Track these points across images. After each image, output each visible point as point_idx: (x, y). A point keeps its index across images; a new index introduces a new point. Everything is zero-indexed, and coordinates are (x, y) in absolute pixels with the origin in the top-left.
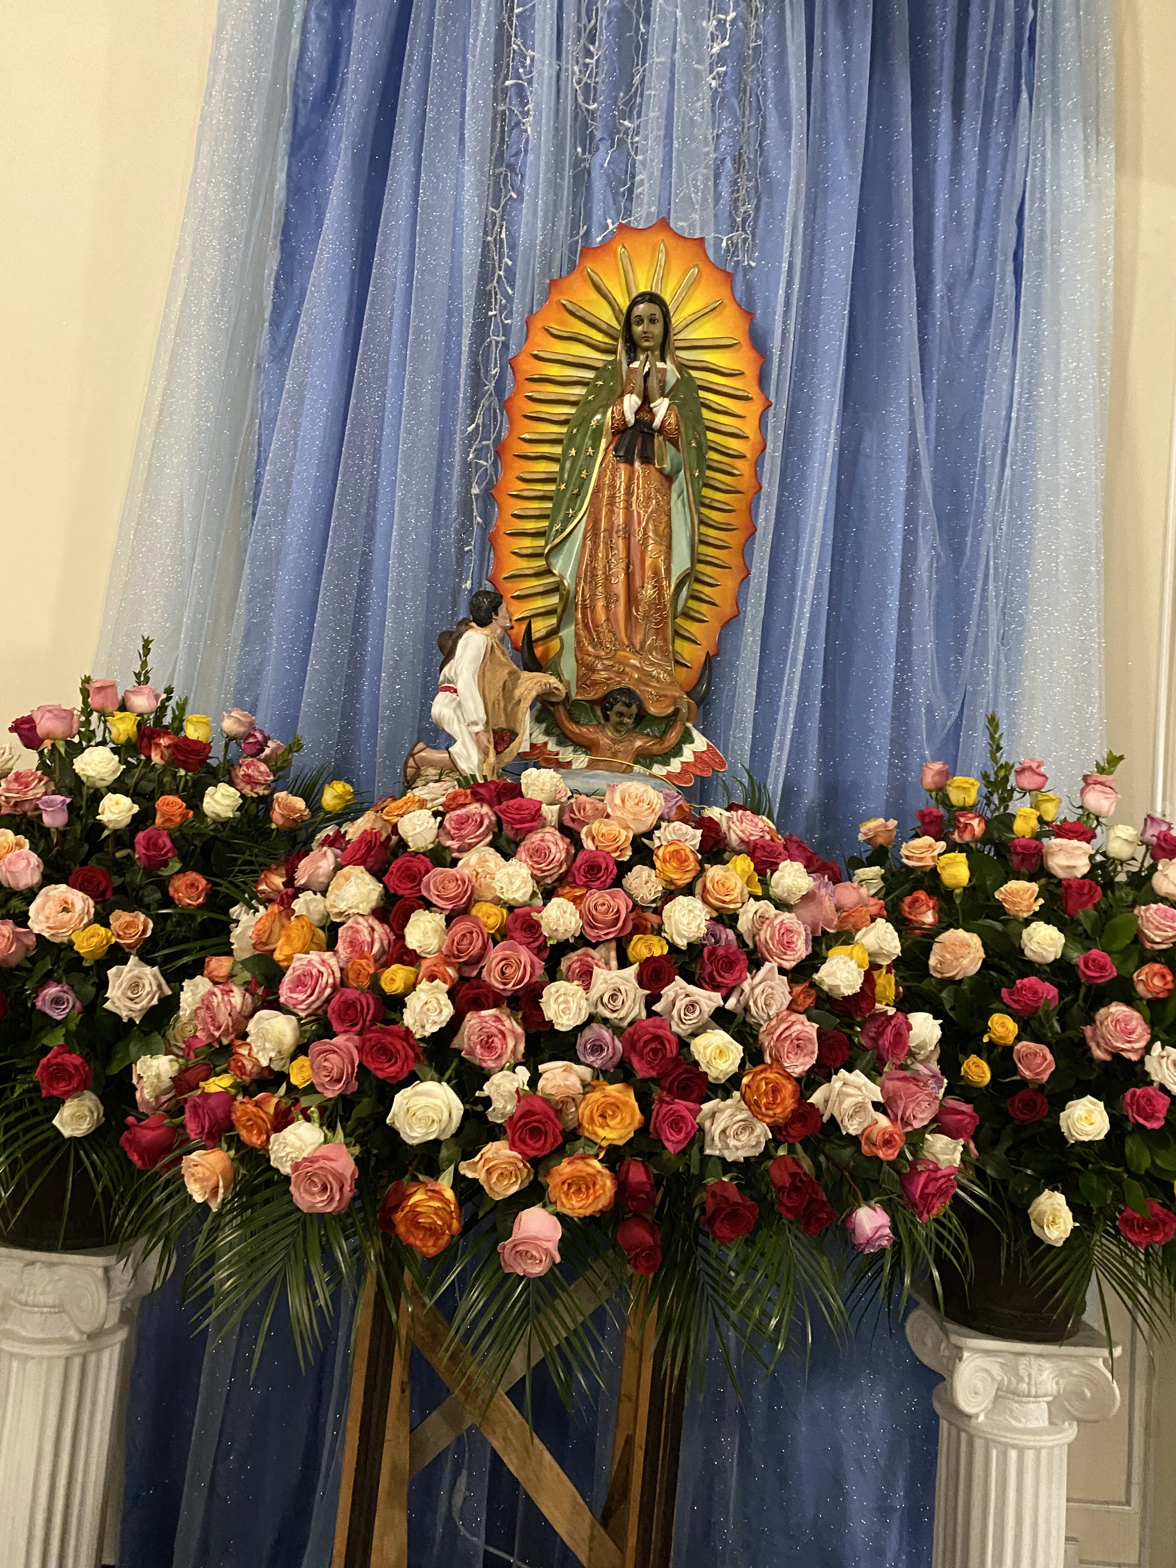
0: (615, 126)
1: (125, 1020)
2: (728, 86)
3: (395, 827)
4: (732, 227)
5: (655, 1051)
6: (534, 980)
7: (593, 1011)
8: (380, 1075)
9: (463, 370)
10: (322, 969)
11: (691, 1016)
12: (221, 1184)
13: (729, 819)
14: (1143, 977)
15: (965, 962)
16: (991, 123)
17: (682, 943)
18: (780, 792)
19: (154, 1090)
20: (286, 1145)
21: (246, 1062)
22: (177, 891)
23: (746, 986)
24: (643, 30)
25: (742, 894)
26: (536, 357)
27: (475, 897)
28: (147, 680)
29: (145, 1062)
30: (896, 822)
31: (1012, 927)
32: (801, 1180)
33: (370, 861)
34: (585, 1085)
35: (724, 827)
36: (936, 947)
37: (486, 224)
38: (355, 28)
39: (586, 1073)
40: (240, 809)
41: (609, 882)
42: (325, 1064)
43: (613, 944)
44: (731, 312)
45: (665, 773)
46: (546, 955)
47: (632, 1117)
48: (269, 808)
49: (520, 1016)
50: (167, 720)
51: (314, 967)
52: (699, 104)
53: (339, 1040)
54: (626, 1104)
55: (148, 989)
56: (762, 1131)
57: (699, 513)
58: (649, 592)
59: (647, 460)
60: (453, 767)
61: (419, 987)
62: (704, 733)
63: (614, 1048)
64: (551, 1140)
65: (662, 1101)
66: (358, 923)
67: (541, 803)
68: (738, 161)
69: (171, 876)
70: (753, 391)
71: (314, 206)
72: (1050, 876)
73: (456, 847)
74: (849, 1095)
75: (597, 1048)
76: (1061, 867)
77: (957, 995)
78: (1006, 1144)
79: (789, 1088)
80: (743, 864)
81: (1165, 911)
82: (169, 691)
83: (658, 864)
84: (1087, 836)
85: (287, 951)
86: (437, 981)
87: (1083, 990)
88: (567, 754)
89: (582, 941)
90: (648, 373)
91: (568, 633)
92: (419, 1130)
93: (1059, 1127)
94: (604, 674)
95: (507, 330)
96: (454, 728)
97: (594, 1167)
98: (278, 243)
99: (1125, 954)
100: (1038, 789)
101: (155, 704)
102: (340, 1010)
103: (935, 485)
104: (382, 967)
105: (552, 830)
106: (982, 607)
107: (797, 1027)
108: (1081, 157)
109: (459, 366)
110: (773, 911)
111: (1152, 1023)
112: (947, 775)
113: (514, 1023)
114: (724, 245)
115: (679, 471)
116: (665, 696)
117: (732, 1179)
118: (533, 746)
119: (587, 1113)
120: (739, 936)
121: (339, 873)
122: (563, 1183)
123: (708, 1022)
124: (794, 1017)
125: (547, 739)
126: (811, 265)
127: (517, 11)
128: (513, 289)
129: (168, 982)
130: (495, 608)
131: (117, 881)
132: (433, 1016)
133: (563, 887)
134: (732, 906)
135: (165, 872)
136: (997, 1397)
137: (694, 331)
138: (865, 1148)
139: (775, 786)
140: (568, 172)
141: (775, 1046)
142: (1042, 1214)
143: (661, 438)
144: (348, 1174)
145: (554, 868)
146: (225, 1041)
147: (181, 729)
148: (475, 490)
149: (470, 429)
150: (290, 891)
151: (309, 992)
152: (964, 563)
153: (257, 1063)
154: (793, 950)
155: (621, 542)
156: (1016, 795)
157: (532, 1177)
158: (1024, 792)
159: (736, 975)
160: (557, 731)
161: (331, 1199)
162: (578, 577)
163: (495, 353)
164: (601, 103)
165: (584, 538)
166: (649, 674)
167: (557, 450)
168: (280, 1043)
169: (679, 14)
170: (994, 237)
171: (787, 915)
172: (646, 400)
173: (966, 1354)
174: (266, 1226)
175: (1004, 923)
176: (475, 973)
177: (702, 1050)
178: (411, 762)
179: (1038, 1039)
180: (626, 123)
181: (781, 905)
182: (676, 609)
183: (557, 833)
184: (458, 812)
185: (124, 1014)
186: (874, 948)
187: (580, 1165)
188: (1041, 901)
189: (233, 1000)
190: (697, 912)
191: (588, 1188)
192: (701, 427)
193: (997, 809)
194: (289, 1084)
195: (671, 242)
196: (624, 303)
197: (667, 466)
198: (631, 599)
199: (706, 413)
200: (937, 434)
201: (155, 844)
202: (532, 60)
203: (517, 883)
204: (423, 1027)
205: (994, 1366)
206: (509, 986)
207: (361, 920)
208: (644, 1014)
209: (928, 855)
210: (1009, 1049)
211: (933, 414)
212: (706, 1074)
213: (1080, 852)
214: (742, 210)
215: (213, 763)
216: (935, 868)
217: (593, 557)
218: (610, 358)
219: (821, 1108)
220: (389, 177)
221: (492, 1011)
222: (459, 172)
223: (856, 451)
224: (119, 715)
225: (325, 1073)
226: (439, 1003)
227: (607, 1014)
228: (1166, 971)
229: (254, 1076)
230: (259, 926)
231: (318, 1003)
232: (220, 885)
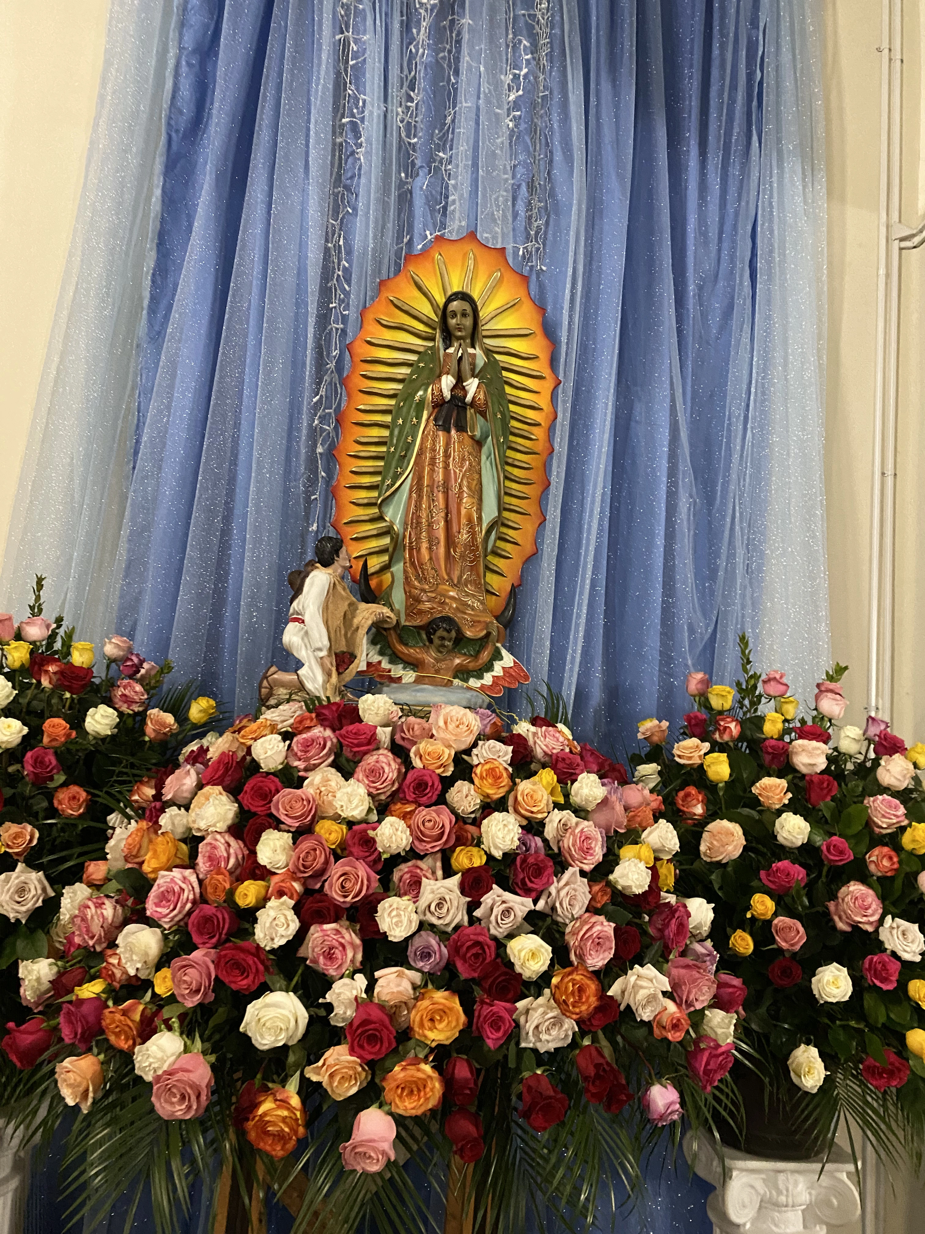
0: (432, 157)
1: (13, 921)
2: (523, 126)
3: (249, 748)
4: (528, 239)
5: (476, 956)
6: (371, 892)
7: (422, 917)
8: (234, 987)
9: (309, 352)
10: (184, 886)
11: (507, 921)
12: (91, 1089)
13: (535, 734)
14: (874, 858)
15: (730, 848)
16: (729, 159)
17: (498, 854)
18: (573, 697)
19: (35, 992)
20: (149, 1056)
21: (115, 971)
22: (60, 803)
23: (553, 889)
24: (453, 80)
25: (547, 805)
26: (369, 343)
27: (319, 813)
28: (40, 610)
29: (26, 967)
30: (667, 724)
31: (766, 817)
32: (604, 1070)
33: (228, 780)
34: (415, 987)
35: (531, 742)
36: (705, 835)
37: (327, 233)
38: (218, 73)
39: (416, 977)
40: (117, 726)
41: (435, 798)
42: (185, 978)
43: (439, 855)
44: (527, 307)
45: (479, 685)
46: (380, 867)
47: (457, 1020)
48: (143, 722)
49: (358, 927)
50: (58, 645)
51: (176, 884)
52: (499, 141)
53: (197, 955)
54: (451, 1009)
55: (33, 892)
56: (570, 1025)
57: (504, 471)
58: (464, 536)
59: (461, 429)
60: (302, 687)
61: (269, 904)
62: (511, 650)
63: (441, 955)
64: (386, 1044)
65: (483, 1002)
66: (216, 840)
67: (376, 727)
68: (531, 187)
69: (56, 789)
70: (546, 372)
71: (184, 216)
72: (795, 770)
73: (302, 767)
74: (642, 987)
75: (426, 955)
76: (804, 765)
77: (724, 877)
78: (768, 1003)
79: (592, 987)
80: (547, 776)
81: (889, 802)
82: (59, 621)
83: (476, 781)
84: (825, 738)
85: (154, 864)
86: (285, 898)
87: (825, 870)
88: (397, 671)
89: (412, 854)
90: (461, 358)
91: (398, 568)
92: (268, 1038)
93: (811, 991)
94: (428, 605)
95: (345, 319)
96: (302, 654)
97: (423, 1072)
98: (155, 246)
99: (857, 837)
100: (781, 696)
101: (46, 633)
102: (198, 923)
103: (691, 445)
104: (237, 880)
105: (386, 752)
106: (731, 542)
107: (598, 928)
108: (800, 187)
109: (306, 349)
110: (574, 819)
111: (883, 898)
112: (708, 683)
113: (353, 935)
114: (521, 253)
115: (487, 437)
116: (479, 622)
117: (544, 1071)
118: (369, 664)
119: (418, 1019)
120: (545, 841)
121: (200, 792)
122: (398, 1087)
123: (521, 924)
124: (596, 918)
125: (380, 658)
126: (590, 271)
127: (351, 63)
128: (350, 286)
129: (52, 885)
130: (336, 550)
131: (8, 792)
132: (281, 931)
133: (395, 804)
134: (540, 816)
135: (51, 785)
136: (760, 1207)
137: (496, 324)
138: (656, 1031)
139: (569, 692)
140: (394, 194)
141: (579, 945)
142: (800, 1065)
143: (472, 411)
144: (204, 1084)
145: (385, 789)
146: (98, 949)
147: (69, 654)
148: (320, 450)
149: (315, 400)
150: (158, 804)
151: (172, 907)
152: (716, 507)
153: (126, 972)
154: (592, 855)
155: (441, 495)
156: (763, 700)
157: (369, 1077)
158: (770, 698)
159: (545, 880)
160: (389, 652)
161: (189, 1107)
162: (406, 524)
163: (335, 339)
164: (420, 138)
165: (411, 492)
166: (466, 604)
167: (388, 418)
168: (146, 954)
169: (482, 69)
170: (733, 248)
171: (586, 823)
172: (460, 380)
173: (735, 1173)
174: (132, 1123)
175: (760, 812)
176: (318, 886)
177: (517, 953)
178: (265, 683)
179: (792, 914)
180: (441, 154)
181: (580, 812)
182: (486, 549)
183: (390, 754)
184: (304, 736)
185: (12, 916)
186: (658, 845)
187: (412, 1071)
188: (790, 795)
189: (105, 912)
190: (511, 827)
191: (419, 1090)
192: (504, 401)
193: (749, 711)
194: (154, 994)
195: (478, 250)
196: (441, 300)
197: (478, 433)
198: (450, 541)
199: (508, 390)
200: (692, 404)
201: (42, 762)
202: (364, 102)
203: (355, 802)
204: (272, 939)
205: (758, 1182)
206: (348, 899)
207: (218, 837)
208: (466, 918)
209: (696, 754)
210: (769, 922)
211: (689, 389)
212: (520, 975)
213: (819, 752)
214: (536, 224)
215: (97, 681)
216: (701, 765)
217: (418, 507)
218: (431, 344)
219: (619, 998)
220: (247, 194)
221: (333, 925)
222: (304, 191)
223: (629, 418)
224: (14, 644)
225: (185, 986)
226: (286, 919)
227: (434, 921)
228: (893, 853)
229: (124, 982)
230: (130, 841)
231: (180, 916)
232: (99, 796)
